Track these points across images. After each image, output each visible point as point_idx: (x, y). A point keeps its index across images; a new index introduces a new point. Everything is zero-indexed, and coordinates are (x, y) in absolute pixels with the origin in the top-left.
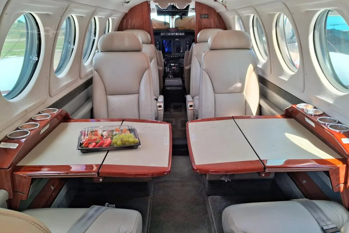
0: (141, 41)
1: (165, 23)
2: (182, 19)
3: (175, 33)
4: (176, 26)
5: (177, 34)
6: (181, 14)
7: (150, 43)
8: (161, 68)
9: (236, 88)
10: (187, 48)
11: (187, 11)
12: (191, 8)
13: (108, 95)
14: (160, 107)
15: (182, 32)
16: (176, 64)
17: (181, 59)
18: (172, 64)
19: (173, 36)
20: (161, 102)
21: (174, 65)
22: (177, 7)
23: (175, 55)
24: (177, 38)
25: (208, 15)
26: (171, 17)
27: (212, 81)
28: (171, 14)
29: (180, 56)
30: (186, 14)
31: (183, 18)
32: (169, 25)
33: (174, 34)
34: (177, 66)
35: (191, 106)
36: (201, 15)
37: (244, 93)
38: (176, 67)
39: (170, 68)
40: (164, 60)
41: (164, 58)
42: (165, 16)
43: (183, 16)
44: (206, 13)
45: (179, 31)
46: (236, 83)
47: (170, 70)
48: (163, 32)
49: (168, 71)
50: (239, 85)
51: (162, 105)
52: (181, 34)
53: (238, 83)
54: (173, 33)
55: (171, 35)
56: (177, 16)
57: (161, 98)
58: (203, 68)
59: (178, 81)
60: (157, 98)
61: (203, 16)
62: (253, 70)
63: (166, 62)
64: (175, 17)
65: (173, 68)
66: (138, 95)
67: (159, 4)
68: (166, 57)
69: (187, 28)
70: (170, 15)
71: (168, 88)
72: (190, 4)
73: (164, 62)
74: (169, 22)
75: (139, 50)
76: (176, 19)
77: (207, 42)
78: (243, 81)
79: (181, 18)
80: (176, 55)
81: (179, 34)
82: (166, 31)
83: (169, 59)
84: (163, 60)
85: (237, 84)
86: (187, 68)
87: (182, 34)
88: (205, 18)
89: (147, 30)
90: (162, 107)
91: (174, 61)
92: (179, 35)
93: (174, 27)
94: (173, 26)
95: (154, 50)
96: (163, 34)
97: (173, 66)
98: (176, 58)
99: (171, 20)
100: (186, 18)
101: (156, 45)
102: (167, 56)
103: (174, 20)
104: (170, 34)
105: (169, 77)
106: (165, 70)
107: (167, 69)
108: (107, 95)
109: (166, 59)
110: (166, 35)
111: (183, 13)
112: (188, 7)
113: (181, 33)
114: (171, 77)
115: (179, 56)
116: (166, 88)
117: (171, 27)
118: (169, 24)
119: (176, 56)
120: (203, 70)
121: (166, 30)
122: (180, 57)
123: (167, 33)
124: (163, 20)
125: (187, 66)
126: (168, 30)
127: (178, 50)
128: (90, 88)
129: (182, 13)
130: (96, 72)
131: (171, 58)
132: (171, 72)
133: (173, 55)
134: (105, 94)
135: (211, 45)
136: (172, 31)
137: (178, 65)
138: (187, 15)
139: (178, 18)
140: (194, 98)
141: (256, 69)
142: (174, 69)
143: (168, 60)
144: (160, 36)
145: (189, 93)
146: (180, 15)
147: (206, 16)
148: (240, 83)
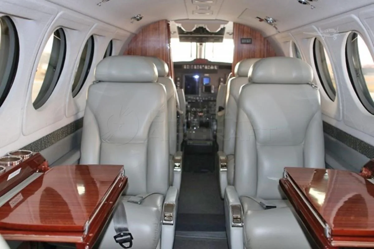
12: (228, 33)
17: (211, 103)
22: (207, 29)
24: (206, 73)
33: (202, 67)
38: (204, 114)
40: (187, 103)
55: (198, 68)
63: (189, 106)
65: (199, 114)
67: (182, 26)
70: (197, 41)
71: (191, 142)
72: (225, 26)
73: (187, 107)
81: (210, 67)
84: (185, 103)
87: (214, 67)
107: (191, 114)
112: (223, 30)
113: (212, 66)
123: (192, 66)
128: (79, 131)
133: (199, 97)
142: (201, 116)
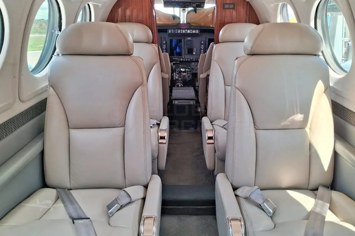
0: (131, 39)
1: (174, 17)
2: (196, 13)
3: (186, 30)
4: (189, 21)
5: (189, 32)
6: (195, 5)
7: (151, 42)
8: (167, 76)
9: (293, 121)
10: (201, 49)
11: (204, 1)
13: (71, 128)
14: (163, 138)
15: (195, 29)
16: (187, 70)
18: (182, 70)
19: (184, 33)
20: (165, 130)
21: (184, 70)
23: (186, 57)
25: (234, 4)
26: (181, 9)
27: (252, 108)
28: (182, 5)
29: (193, 59)
30: (202, 5)
31: (197, 11)
32: (179, 20)
34: (188, 71)
35: (210, 138)
36: (224, 5)
37: (307, 129)
39: (179, 75)
41: (171, 61)
42: (174, 8)
43: (198, 9)
44: (232, 3)
45: (192, 28)
46: (293, 114)
47: (179, 77)
48: (171, 29)
49: (177, 78)
50: (299, 117)
51: (166, 134)
52: (194, 32)
53: (297, 113)
54: (184, 30)
56: (190, 9)
57: (165, 123)
58: (237, 85)
59: (189, 92)
60: (159, 122)
61: (227, 6)
62: (324, 91)
64: (187, 8)
66: (122, 128)
68: (174, 60)
69: (203, 25)
74: (179, 16)
75: (128, 54)
76: (189, 12)
77: (244, 42)
78: (306, 111)
79: (195, 11)
80: (188, 57)
82: (176, 28)
83: (179, 62)
85: (295, 115)
86: (202, 76)
88: (229, 9)
89: (148, 25)
90: (166, 138)
91: (185, 66)
92: (191, 32)
93: (185, 23)
94: (184, 21)
95: (156, 52)
96: (171, 31)
97: (184, 72)
98: (188, 62)
99: (182, 13)
100: (201, 11)
101: (161, 45)
102: (176, 59)
103: (186, 13)
104: (180, 31)
105: (178, 86)
106: (172, 77)
108: (69, 128)
109: (175, 62)
110: (175, 32)
111: (198, 3)
114: (180, 85)
115: (190, 59)
116: (173, 103)
117: (181, 22)
118: (179, 18)
119: (188, 59)
120: (237, 90)
121: (175, 26)
122: (192, 61)
124: (172, 13)
125: (202, 73)
126: (178, 26)
127: (190, 51)
129: (197, 5)
130: (51, 89)
131: (180, 61)
132: (180, 79)
134: (67, 126)
135: (252, 48)
136: (183, 27)
137: (190, 71)
138: (203, 7)
139: (191, 11)
140: (213, 123)
141: (328, 89)
143: (176, 65)
144: (168, 33)
145: (205, 114)
146: (193, 7)
147: (232, 6)
148: (301, 114)
